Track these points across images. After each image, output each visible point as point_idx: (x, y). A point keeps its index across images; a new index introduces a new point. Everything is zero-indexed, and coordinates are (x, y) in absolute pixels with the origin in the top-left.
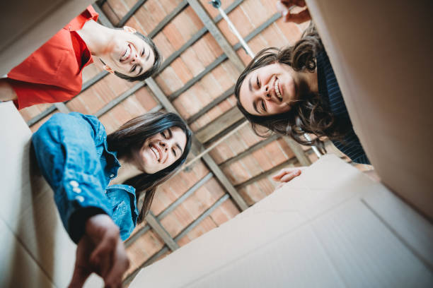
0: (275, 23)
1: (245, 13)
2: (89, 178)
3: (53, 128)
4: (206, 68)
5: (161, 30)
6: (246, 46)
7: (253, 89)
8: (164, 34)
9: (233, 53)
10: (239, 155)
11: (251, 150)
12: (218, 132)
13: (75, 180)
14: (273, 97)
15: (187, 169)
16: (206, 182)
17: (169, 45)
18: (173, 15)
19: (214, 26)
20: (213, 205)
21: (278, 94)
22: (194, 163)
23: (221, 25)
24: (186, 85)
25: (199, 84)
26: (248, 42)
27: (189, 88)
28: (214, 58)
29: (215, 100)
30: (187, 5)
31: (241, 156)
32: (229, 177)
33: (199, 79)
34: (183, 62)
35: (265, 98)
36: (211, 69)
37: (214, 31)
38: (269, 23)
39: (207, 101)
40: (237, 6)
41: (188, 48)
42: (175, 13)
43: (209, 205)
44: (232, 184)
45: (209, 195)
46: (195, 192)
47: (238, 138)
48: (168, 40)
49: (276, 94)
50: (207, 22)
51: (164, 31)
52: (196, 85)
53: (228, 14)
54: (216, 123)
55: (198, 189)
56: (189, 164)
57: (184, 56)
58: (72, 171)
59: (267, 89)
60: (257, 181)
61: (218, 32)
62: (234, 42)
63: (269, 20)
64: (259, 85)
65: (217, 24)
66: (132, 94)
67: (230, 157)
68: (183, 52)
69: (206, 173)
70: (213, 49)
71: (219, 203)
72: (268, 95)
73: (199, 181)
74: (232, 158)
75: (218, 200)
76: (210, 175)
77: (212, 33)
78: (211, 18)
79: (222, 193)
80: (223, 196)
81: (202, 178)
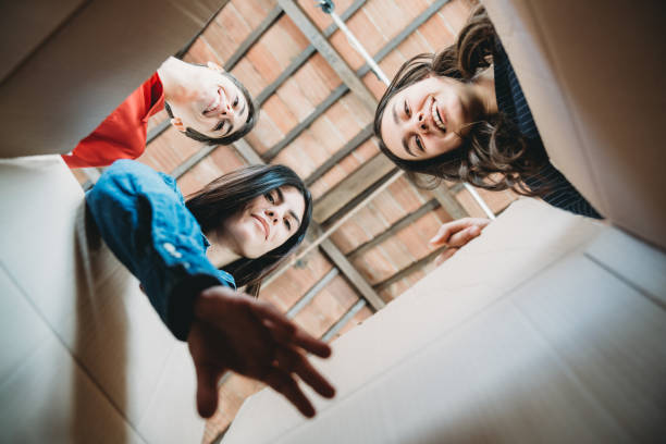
0: (417, 31)
1: (371, 19)
2: (188, 241)
3: (120, 177)
4: (318, 108)
5: (244, 54)
6: (376, 68)
7: (401, 121)
8: (250, 61)
9: (356, 81)
10: (376, 238)
11: (394, 228)
12: (342, 205)
13: (170, 242)
14: (432, 128)
15: (299, 264)
16: (330, 283)
17: (258, 76)
18: (261, 31)
19: (325, 43)
20: (341, 319)
21: (439, 123)
22: (309, 253)
23: (336, 40)
24: (287, 137)
25: (308, 132)
26: (379, 63)
27: (293, 140)
28: (328, 92)
29: (334, 156)
30: (282, 13)
31: (380, 238)
32: (364, 273)
33: (308, 126)
34: (282, 101)
35: (420, 132)
36: (324, 109)
37: (325, 50)
38: (409, 31)
39: (322, 158)
40: (358, 10)
41: (287, 79)
42: (264, 28)
43: (336, 317)
44: (369, 284)
45: (334, 303)
46: (312, 300)
47: (373, 212)
48: (255, 69)
49: (435, 124)
50: (314, 38)
51: (249, 56)
52: (303, 135)
53: (346, 21)
54: (338, 192)
55: (319, 292)
56: (301, 256)
57: (281, 92)
58: (162, 229)
59: (420, 118)
60: (407, 275)
61: (331, 51)
62: (357, 65)
63: (407, 27)
64: (408, 114)
65: (329, 39)
66: (206, 156)
67: (362, 242)
68: (280, 86)
69: (327, 270)
70: (325, 78)
71: (350, 314)
72: (424, 127)
73: (319, 282)
74: (366, 244)
75: (350, 310)
76: (334, 271)
77: (322, 53)
78: (320, 31)
79: (354, 298)
80: (356, 303)
81: (323, 278)
